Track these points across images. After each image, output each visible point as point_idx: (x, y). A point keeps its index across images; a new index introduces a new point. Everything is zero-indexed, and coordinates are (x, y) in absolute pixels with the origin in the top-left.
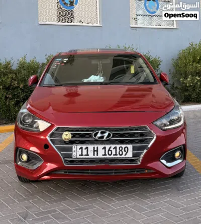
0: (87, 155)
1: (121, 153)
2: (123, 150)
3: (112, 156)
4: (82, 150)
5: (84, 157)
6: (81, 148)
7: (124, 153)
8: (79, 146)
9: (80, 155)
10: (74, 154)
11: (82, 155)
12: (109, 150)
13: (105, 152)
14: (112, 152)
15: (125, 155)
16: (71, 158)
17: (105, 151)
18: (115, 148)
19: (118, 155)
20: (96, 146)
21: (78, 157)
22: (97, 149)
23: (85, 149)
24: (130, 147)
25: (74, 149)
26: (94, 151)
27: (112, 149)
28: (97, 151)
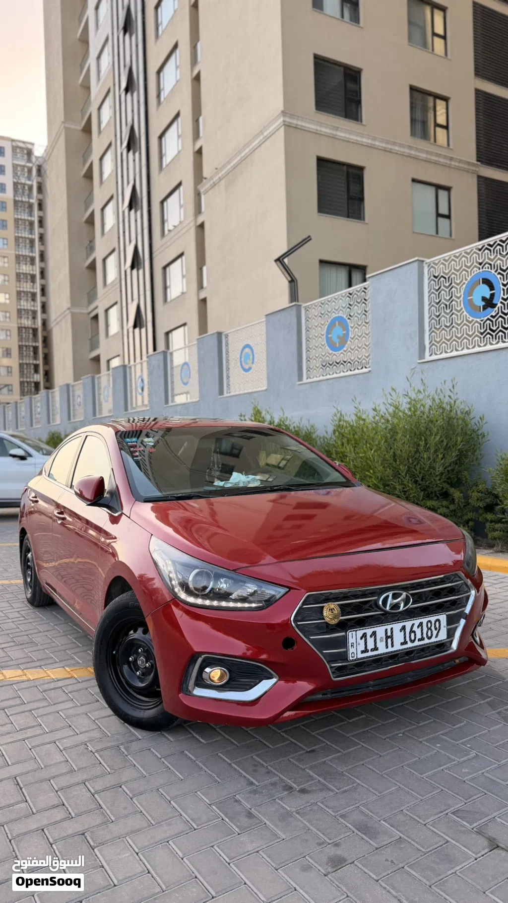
0: (376, 649)
1: (429, 635)
2: (433, 628)
3: (417, 643)
4: (366, 640)
5: (370, 654)
6: (364, 635)
7: (435, 632)
8: (360, 633)
9: (363, 652)
10: (352, 650)
11: (366, 651)
12: (412, 631)
13: (405, 637)
14: (415, 635)
15: (436, 637)
16: (346, 660)
17: (405, 634)
18: (421, 624)
19: (426, 639)
20: (389, 627)
21: (360, 656)
22: (392, 633)
23: (371, 636)
24: (443, 618)
25: (351, 640)
26: (387, 637)
27: (415, 628)
28: (391, 637)
